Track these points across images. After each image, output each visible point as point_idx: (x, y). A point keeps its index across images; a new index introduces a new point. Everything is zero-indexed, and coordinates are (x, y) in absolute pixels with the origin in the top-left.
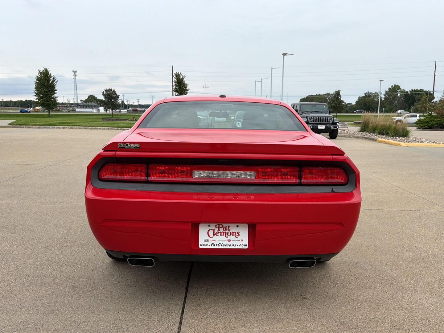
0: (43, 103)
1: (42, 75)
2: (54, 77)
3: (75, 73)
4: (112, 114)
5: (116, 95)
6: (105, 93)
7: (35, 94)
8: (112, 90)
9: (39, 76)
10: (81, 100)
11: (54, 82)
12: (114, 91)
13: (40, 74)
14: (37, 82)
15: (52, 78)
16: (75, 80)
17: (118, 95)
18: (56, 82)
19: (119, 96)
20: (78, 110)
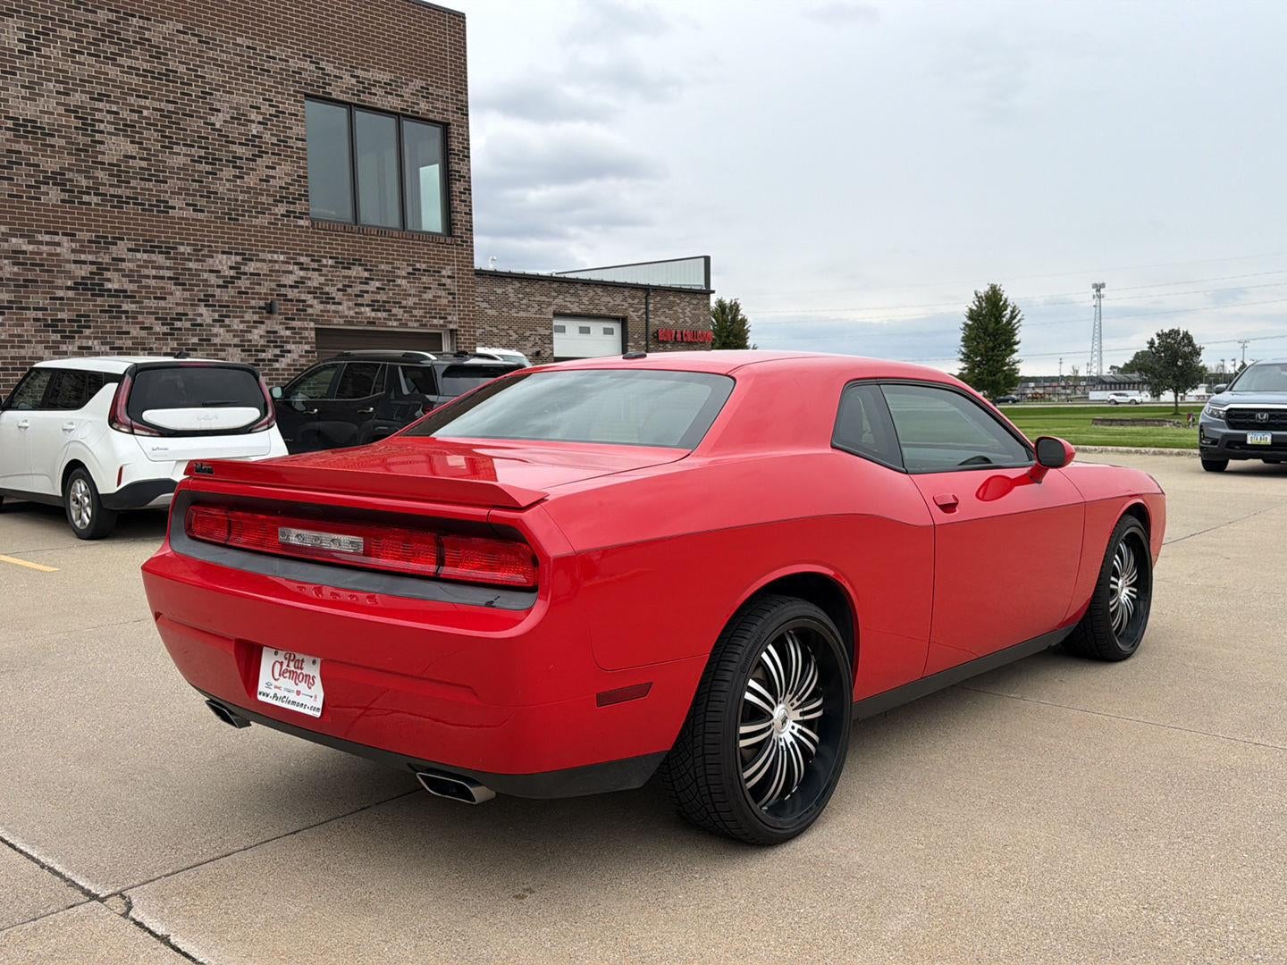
0: (978, 379)
1: (984, 305)
2: (1015, 307)
3: (1098, 290)
4: (1174, 405)
5: (1193, 346)
6: (1157, 342)
7: (962, 357)
8: (1179, 334)
9: (975, 308)
10: (1112, 368)
11: (1015, 321)
12: (1187, 336)
13: (979, 301)
14: (970, 323)
15: (1009, 309)
16: (1098, 311)
17: (1198, 346)
18: (1019, 321)
19: (1200, 349)
20: (1095, 395)
